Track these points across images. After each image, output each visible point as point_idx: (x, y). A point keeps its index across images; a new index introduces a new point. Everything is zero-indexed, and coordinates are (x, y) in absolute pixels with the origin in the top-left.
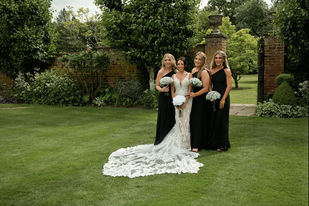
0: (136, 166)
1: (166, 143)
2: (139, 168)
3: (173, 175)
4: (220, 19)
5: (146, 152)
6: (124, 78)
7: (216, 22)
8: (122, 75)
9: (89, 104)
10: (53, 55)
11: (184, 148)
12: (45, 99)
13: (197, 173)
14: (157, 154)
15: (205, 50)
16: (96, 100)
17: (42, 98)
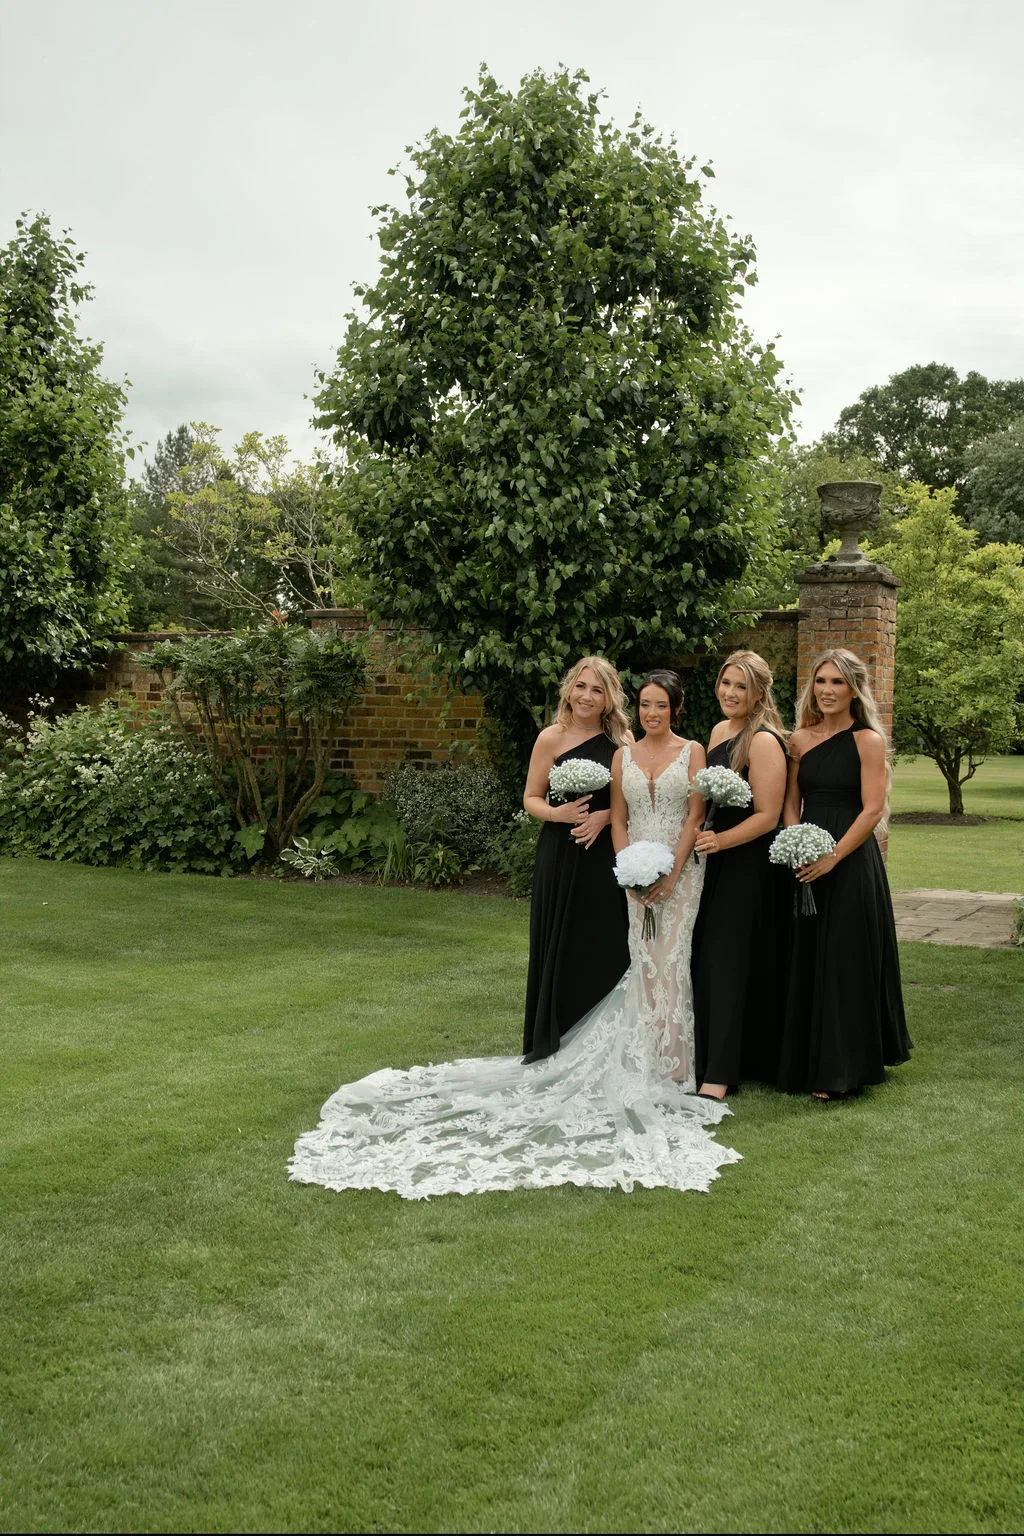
0: (440, 1150)
1: (585, 1054)
2: (453, 1156)
3: (598, 1195)
4: (869, 500)
5: (492, 1091)
6: (428, 755)
7: (850, 511)
8: (420, 740)
9: (262, 864)
10: (115, 639)
11: (663, 1077)
12: (66, 836)
13: (706, 1190)
14: (541, 1102)
15: (801, 637)
16: (296, 849)
17: (54, 831)
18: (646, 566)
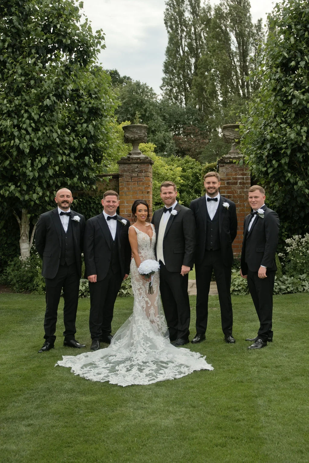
4: (143, 132)
7: (137, 136)
18: (72, 158)
